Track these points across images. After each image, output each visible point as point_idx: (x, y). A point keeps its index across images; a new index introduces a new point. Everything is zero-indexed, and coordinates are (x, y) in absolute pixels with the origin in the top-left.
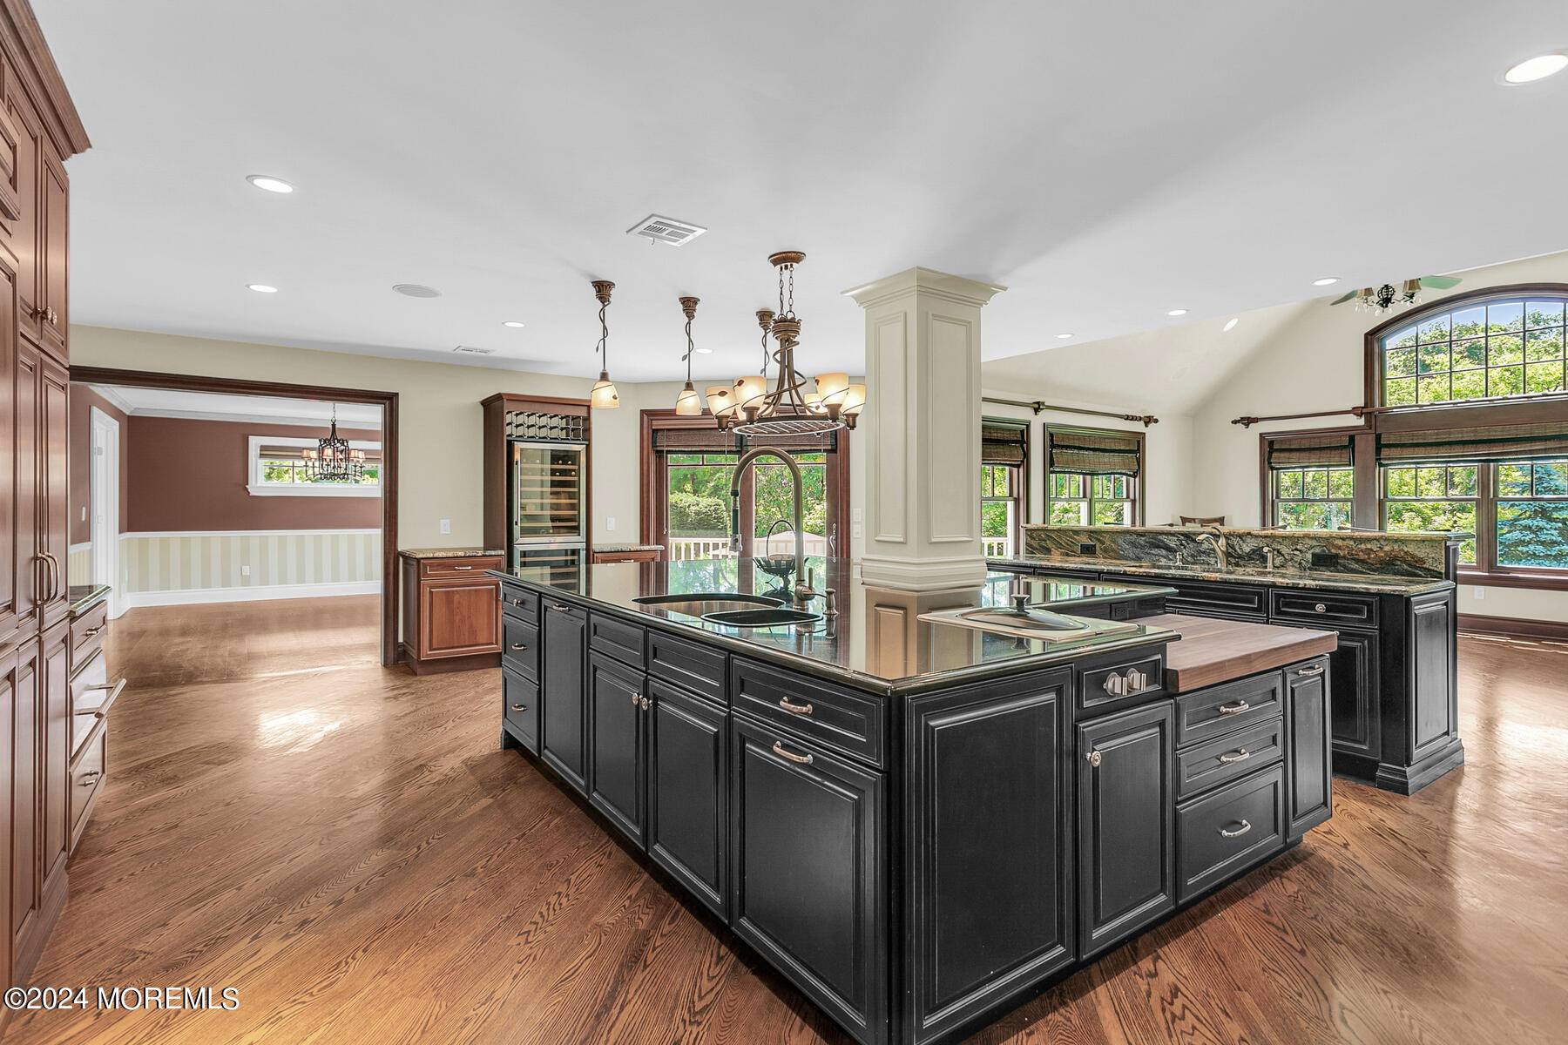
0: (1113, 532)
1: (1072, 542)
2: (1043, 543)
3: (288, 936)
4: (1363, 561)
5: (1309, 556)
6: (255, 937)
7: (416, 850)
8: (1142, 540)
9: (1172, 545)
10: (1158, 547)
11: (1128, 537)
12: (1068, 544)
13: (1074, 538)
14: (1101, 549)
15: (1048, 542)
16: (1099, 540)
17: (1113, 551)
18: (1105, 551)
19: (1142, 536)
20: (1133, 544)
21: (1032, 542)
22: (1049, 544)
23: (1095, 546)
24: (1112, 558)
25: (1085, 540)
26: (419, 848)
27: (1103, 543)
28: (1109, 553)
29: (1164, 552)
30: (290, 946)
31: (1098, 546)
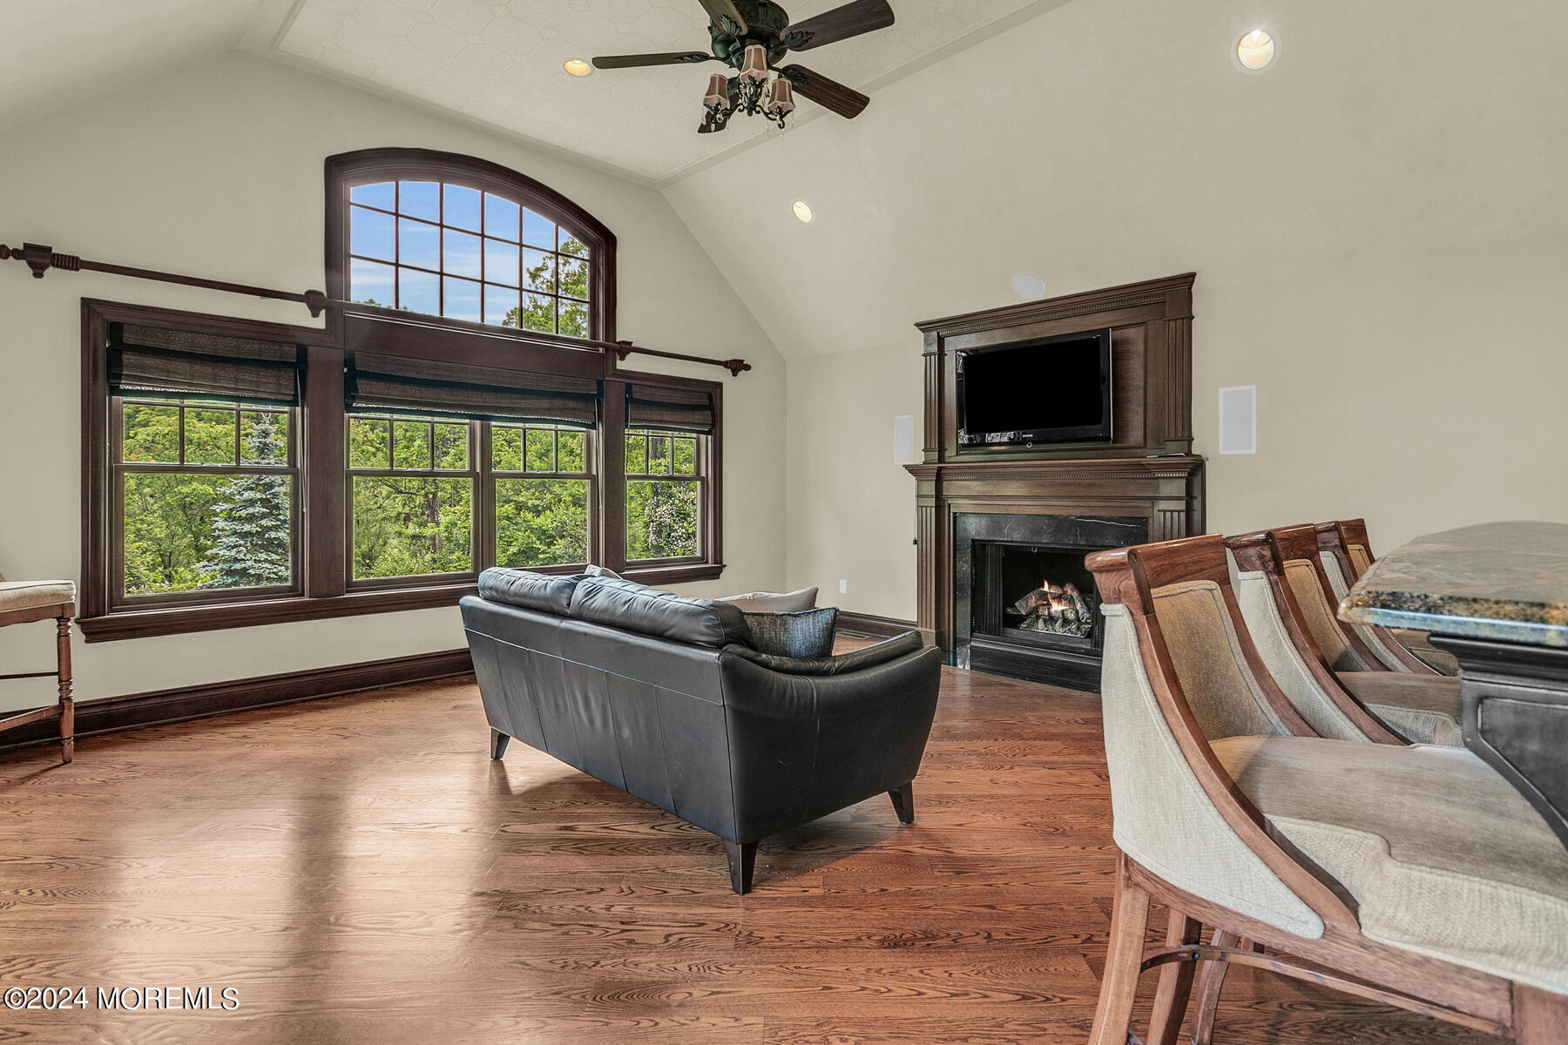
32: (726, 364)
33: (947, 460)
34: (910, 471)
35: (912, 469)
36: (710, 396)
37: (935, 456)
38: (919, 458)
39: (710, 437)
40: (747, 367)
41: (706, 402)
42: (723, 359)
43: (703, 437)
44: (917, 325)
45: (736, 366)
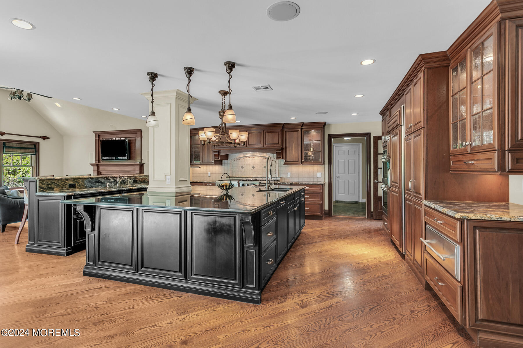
0: (83, 179)
1: (65, 184)
2: (49, 186)
3: (362, 262)
4: (141, 181)
5: (132, 181)
6: (368, 264)
7: (329, 270)
8: (93, 181)
9: (102, 181)
10: (98, 182)
11: (88, 180)
12: (63, 185)
13: (66, 182)
14: (78, 185)
15: (52, 185)
16: (77, 182)
17: (83, 185)
18: (80, 186)
19: (93, 179)
20: (90, 182)
21: (43, 186)
22: (53, 186)
23: (75, 184)
24: (82, 188)
25: (71, 182)
26: (328, 270)
27: (79, 183)
28: (81, 187)
29: (100, 184)
30: (361, 261)
31: (77, 184)
32: (41, 137)
33: (101, 162)
34: (91, 165)
35: (92, 165)
36: (35, 145)
37: (97, 162)
38: (94, 162)
39: (35, 156)
40: (48, 138)
41: (34, 147)
42: (40, 136)
43: (33, 156)
44: (93, 132)
45: (44, 138)
